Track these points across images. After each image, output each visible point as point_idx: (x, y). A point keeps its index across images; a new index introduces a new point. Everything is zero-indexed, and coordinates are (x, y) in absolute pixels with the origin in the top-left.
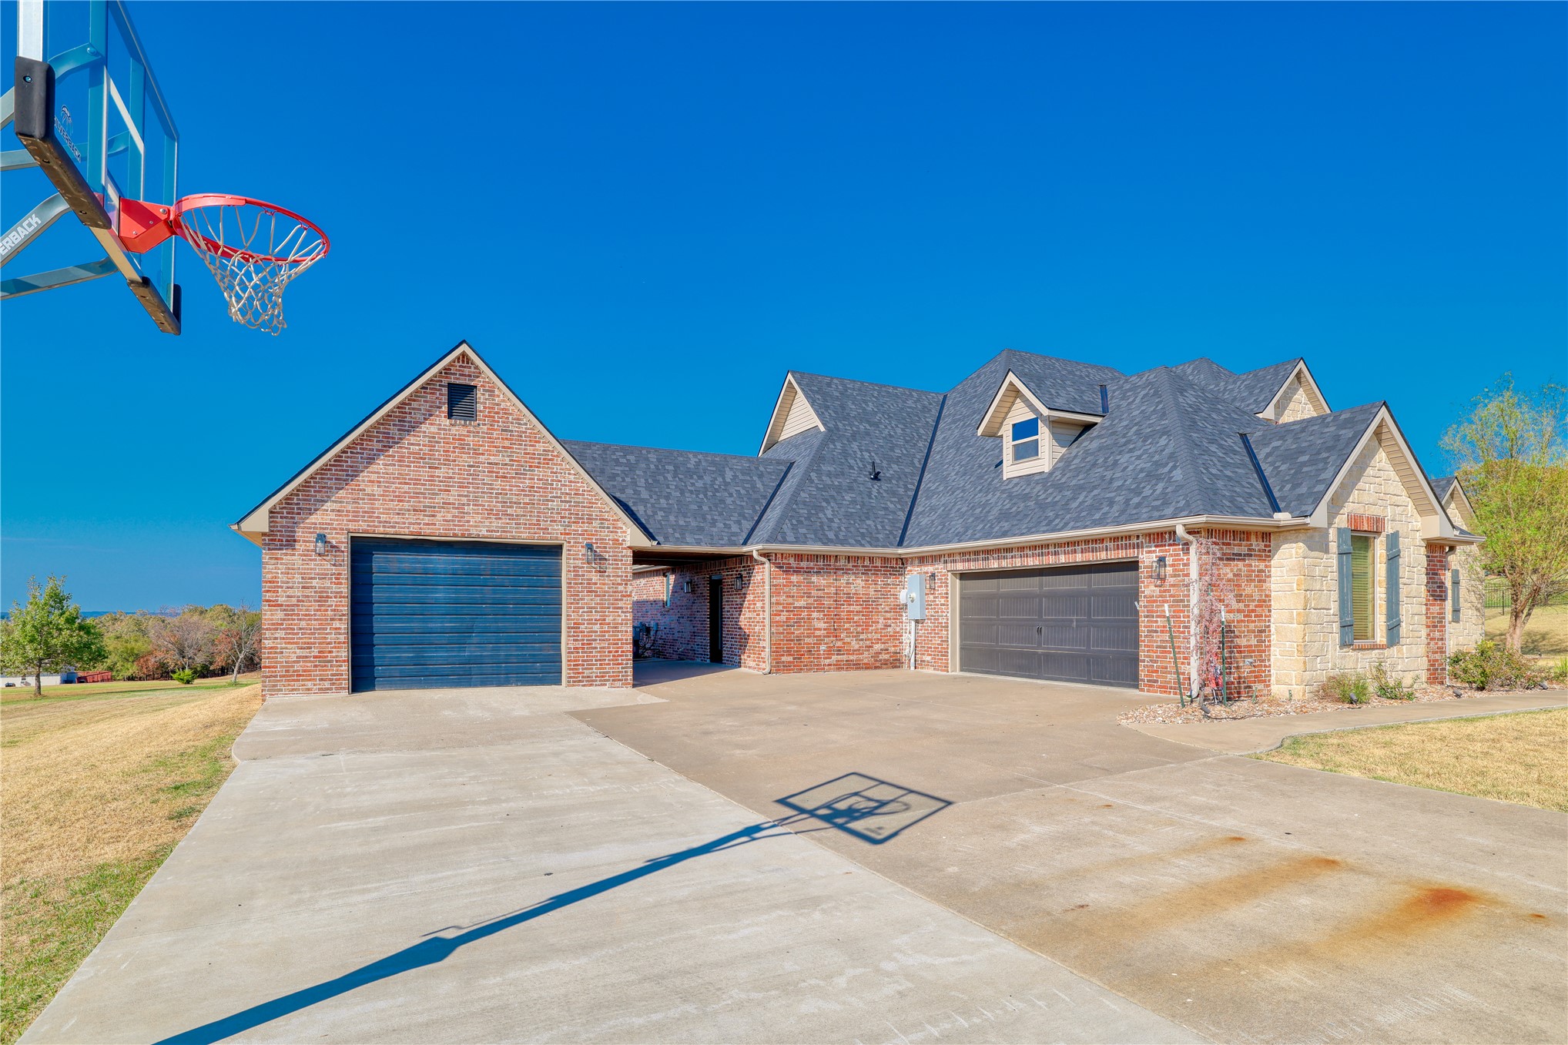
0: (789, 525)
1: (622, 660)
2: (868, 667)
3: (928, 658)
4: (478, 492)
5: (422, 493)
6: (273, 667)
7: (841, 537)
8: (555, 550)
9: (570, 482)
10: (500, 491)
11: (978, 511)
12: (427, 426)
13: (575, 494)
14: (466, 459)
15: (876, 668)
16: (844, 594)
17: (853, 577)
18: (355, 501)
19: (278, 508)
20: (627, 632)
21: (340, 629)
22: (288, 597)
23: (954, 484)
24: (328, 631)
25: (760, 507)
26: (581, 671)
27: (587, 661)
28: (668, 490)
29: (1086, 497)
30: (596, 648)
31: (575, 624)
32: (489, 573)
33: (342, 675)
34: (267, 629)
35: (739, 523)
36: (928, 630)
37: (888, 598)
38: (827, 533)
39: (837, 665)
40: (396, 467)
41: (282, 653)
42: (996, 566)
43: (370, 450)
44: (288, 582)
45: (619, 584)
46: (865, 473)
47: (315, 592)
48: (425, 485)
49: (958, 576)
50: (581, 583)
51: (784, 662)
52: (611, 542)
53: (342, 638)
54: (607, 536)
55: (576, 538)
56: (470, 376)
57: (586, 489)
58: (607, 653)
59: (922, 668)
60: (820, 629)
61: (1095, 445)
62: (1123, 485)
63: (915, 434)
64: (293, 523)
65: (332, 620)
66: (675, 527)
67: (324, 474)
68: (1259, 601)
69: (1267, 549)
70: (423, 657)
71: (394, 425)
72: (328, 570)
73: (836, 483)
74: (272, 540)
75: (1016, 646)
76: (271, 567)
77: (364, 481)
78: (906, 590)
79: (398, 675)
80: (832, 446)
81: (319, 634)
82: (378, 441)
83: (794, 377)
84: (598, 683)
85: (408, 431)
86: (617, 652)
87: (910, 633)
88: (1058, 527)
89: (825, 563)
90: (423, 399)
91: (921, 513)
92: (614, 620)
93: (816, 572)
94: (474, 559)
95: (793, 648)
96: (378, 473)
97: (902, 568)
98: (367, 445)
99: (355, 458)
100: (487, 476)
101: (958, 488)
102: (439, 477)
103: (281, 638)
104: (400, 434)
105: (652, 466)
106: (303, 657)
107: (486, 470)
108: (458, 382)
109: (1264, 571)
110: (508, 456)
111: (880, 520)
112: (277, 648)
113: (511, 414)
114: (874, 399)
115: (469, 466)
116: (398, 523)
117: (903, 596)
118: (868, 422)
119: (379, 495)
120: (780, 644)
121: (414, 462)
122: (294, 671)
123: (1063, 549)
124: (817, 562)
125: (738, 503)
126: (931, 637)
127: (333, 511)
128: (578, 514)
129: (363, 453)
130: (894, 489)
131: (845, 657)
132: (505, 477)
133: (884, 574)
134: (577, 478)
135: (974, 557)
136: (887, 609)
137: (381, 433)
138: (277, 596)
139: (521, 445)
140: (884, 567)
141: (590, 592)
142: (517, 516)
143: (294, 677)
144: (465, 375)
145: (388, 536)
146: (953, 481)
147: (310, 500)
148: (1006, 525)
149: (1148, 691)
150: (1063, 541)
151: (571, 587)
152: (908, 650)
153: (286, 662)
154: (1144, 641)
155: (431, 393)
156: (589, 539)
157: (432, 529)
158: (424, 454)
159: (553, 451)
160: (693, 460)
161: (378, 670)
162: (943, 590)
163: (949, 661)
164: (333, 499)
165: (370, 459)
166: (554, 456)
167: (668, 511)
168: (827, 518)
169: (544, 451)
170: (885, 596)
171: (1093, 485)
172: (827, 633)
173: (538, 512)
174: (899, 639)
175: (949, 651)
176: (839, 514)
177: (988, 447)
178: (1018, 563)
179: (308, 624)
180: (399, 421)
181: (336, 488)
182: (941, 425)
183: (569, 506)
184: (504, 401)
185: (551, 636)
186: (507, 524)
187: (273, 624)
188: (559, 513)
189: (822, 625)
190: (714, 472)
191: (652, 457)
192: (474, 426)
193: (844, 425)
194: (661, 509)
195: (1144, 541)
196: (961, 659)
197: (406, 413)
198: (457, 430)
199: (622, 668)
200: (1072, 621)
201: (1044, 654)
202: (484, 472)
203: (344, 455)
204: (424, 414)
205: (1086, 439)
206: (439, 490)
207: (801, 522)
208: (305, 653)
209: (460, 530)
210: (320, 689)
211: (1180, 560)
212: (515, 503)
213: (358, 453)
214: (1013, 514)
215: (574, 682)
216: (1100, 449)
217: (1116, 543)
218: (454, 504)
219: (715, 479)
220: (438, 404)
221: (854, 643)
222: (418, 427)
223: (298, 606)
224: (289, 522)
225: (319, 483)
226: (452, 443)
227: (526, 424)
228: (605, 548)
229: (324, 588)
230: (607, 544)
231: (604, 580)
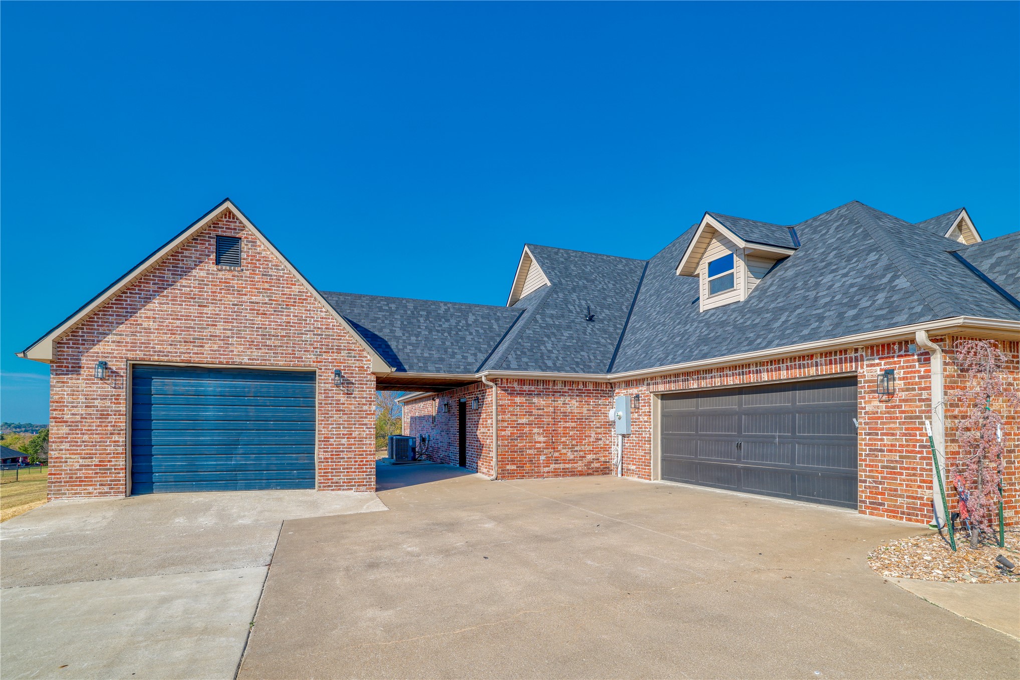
0: (514, 355)
1: (366, 468)
2: (581, 474)
3: (633, 467)
4: (241, 327)
5: (192, 327)
6: (58, 474)
7: (558, 365)
8: (309, 376)
9: (322, 318)
10: (260, 326)
11: (678, 339)
12: (197, 271)
13: (326, 328)
14: (231, 299)
15: (589, 474)
16: (561, 413)
17: (569, 398)
18: (133, 334)
19: (65, 339)
20: (371, 444)
21: (118, 441)
22: (73, 414)
23: (655, 321)
24: (108, 443)
25: (494, 343)
26: (330, 477)
27: (336, 469)
28: (419, 330)
29: (789, 316)
30: (343, 458)
31: (325, 438)
32: (252, 395)
33: (120, 481)
34: (53, 442)
35: (475, 355)
36: (632, 443)
37: (599, 416)
38: (547, 362)
39: (555, 472)
40: (170, 305)
41: (66, 462)
42: (695, 386)
43: (147, 291)
44: (73, 403)
45: (363, 404)
46: (582, 316)
47: (97, 411)
48: (195, 320)
49: (660, 397)
50: (331, 404)
51: (508, 470)
52: (357, 369)
53: (120, 450)
54: (354, 364)
55: (327, 366)
56: (235, 229)
57: (335, 324)
58: (353, 463)
59: (628, 476)
60: (540, 442)
61: (790, 273)
62: (832, 301)
63: (623, 288)
64: (79, 352)
65: (111, 434)
66: (420, 358)
67: (106, 311)
68: (1008, 417)
69: (1015, 360)
70: (195, 465)
71: (168, 270)
72: (108, 392)
73: (557, 323)
74: (59, 366)
75: (715, 460)
76: (58, 389)
77: (141, 317)
78: (614, 409)
79: (172, 480)
80: (555, 296)
81: (100, 446)
82: (154, 284)
83: (529, 248)
84: (345, 488)
85: (180, 275)
86: (362, 461)
87: (617, 445)
88: (761, 346)
89: (545, 387)
90: (193, 249)
91: (628, 345)
92: (360, 434)
93: (537, 394)
94: (239, 383)
95: (517, 458)
96: (154, 310)
97: (611, 391)
98: (144, 287)
99: (134, 297)
100: (249, 313)
101: (659, 324)
102: (207, 314)
103: (66, 450)
104: (173, 278)
105: (409, 312)
106: (86, 466)
107: (249, 308)
108: (224, 234)
109: (1012, 385)
110: (268, 296)
111: (593, 351)
112: (62, 458)
113: (270, 261)
114: (592, 264)
115: (233, 305)
116: (171, 352)
117: (612, 415)
118: (586, 279)
119: (154, 329)
120: (505, 455)
121: (185, 301)
122: (77, 478)
123: (766, 368)
124: (538, 385)
125: (476, 339)
126: (636, 449)
127: (113, 342)
128: (328, 345)
129: (141, 294)
130: (605, 328)
131: (562, 466)
132: (265, 314)
133: (596, 396)
134: (327, 315)
135: (674, 379)
136: (598, 425)
137: (157, 277)
138: (63, 414)
139: (279, 287)
140: (596, 390)
141: (339, 411)
142: (275, 346)
143: (76, 482)
144: (231, 229)
145: (162, 363)
146: (655, 319)
147: (94, 333)
148: (705, 349)
149: (871, 514)
150: (765, 360)
151: (322, 407)
152: (616, 459)
153: (70, 470)
154: (865, 460)
155: (201, 244)
156: (338, 366)
157: (201, 357)
158: (194, 295)
159: (307, 293)
160: (443, 308)
161: (155, 476)
162: (646, 409)
163: (652, 471)
164: (114, 332)
165: (147, 298)
166: (308, 297)
167: (415, 346)
168: (547, 350)
169: (299, 292)
170: (596, 414)
171: (794, 305)
172: (546, 445)
173: (293, 344)
174: (608, 451)
175: (652, 462)
176: (557, 346)
177: (684, 291)
178: (717, 382)
179: (90, 438)
180: (173, 267)
181: (117, 323)
182: (645, 281)
183: (321, 338)
184: (264, 250)
185: (306, 448)
186: (266, 353)
187: (59, 438)
188: (312, 345)
189: (542, 439)
190: (459, 317)
191: (411, 306)
192: (239, 271)
193: (567, 281)
194: (410, 344)
195: (864, 354)
196: (662, 469)
197: (179, 260)
198: (223, 275)
199: (367, 475)
200: (774, 437)
201: (745, 469)
202: (247, 309)
203: (124, 295)
204: (194, 261)
205: (779, 270)
206: (207, 325)
207: (525, 353)
208: (87, 462)
209: (225, 358)
210: (100, 493)
211: (915, 372)
212: (273, 336)
213: (136, 293)
214: (711, 339)
215: (324, 487)
216: (797, 275)
217: (828, 358)
218: (220, 336)
219: (460, 321)
220: (207, 253)
221: (569, 454)
222: (189, 272)
223: (82, 422)
224: (75, 352)
225: (102, 318)
226: (218, 286)
227: (284, 270)
228: (352, 373)
229: (105, 407)
230: (354, 370)
231: (351, 401)
